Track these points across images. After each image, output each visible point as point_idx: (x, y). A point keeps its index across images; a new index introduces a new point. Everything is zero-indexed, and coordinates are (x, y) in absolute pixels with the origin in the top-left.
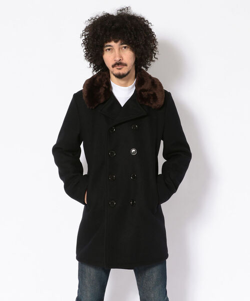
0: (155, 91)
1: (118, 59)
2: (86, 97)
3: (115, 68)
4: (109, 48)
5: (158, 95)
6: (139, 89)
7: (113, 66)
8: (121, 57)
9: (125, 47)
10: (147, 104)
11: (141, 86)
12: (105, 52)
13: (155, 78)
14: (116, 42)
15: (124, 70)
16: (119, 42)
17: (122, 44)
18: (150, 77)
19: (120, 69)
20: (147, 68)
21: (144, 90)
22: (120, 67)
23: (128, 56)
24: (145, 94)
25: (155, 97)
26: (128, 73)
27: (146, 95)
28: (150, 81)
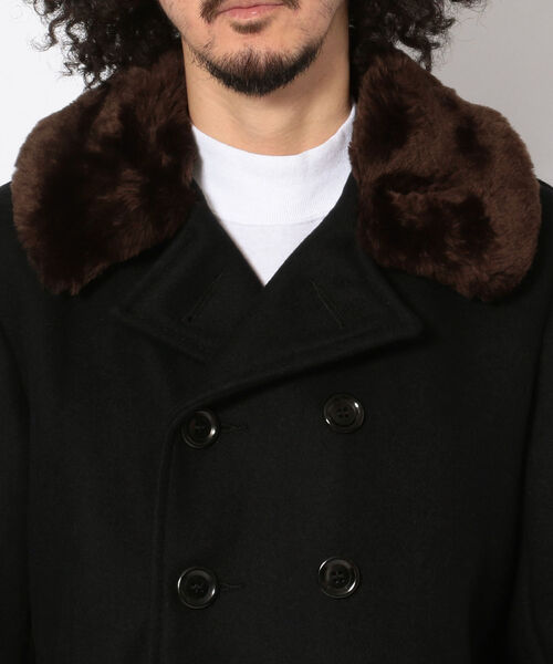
0: (478, 189)
2: (36, 218)
5: (494, 212)
6: (373, 174)
7: (213, 9)
10: (427, 268)
11: (387, 158)
13: (481, 109)
15: (279, 36)
18: (449, 100)
19: (253, 29)
20: (426, 48)
21: (409, 181)
22: (253, 17)
24: (411, 205)
25: (475, 225)
26: (308, 56)
27: (419, 208)
28: (447, 125)
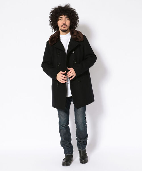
1: (64, 23)
3: (62, 27)
4: (60, 18)
7: (62, 26)
8: (65, 22)
9: (67, 19)
12: (59, 20)
14: (64, 16)
15: (66, 28)
16: (66, 16)
17: (66, 17)
22: (65, 27)
23: (68, 22)
